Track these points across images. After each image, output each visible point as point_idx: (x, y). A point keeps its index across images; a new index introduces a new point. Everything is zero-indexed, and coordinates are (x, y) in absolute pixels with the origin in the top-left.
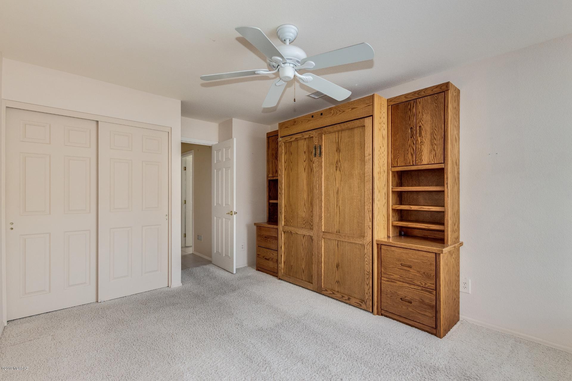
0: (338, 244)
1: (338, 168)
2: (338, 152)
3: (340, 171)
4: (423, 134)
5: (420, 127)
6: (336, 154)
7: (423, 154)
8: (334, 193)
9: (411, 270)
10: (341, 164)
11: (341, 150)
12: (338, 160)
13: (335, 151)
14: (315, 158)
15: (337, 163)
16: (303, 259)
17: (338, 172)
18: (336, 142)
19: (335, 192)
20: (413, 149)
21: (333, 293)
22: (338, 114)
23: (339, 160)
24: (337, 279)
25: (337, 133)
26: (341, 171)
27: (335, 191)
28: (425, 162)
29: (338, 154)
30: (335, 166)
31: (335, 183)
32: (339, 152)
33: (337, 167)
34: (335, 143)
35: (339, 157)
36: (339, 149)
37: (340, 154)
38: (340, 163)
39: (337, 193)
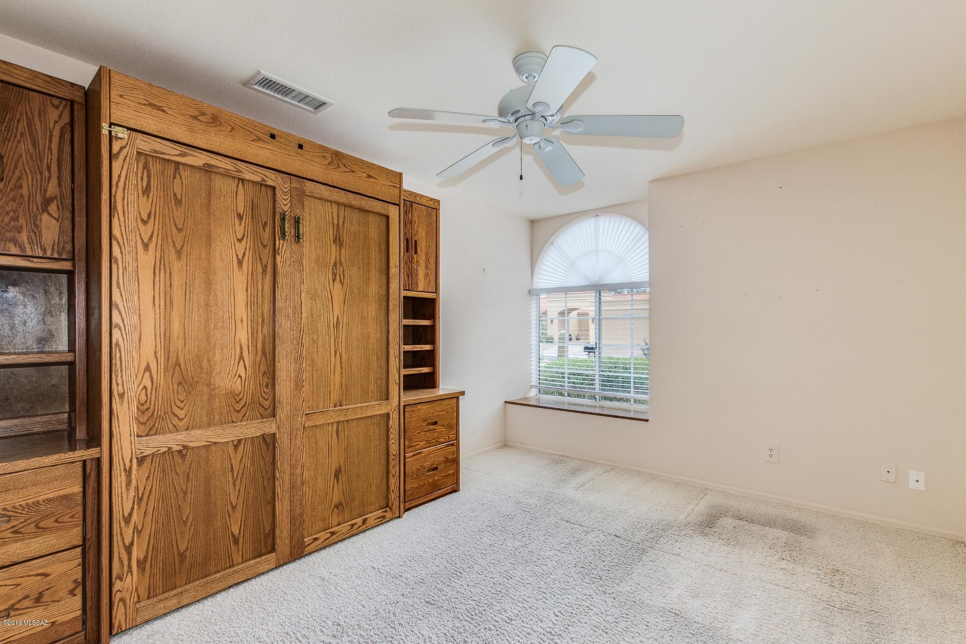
0: (337, 431)
1: (338, 277)
2: (338, 244)
3: (343, 284)
4: (419, 251)
5: (416, 241)
6: (333, 247)
7: (418, 277)
8: (329, 326)
9: (438, 427)
10: (344, 270)
11: (344, 243)
12: (338, 261)
13: (332, 240)
14: (282, 242)
15: (335, 265)
16: (234, 508)
17: (337, 283)
18: (333, 223)
19: (332, 325)
20: (409, 268)
21: (333, 533)
22: (340, 170)
23: (340, 261)
24: (336, 500)
25: (335, 207)
26: (345, 285)
27: (332, 322)
28: (421, 288)
29: (338, 248)
30: (331, 271)
31: (331, 306)
32: (340, 246)
33: (334, 274)
34: (331, 224)
35: (340, 255)
36: (339, 239)
37: (343, 250)
38: (341, 269)
39: (337, 327)
